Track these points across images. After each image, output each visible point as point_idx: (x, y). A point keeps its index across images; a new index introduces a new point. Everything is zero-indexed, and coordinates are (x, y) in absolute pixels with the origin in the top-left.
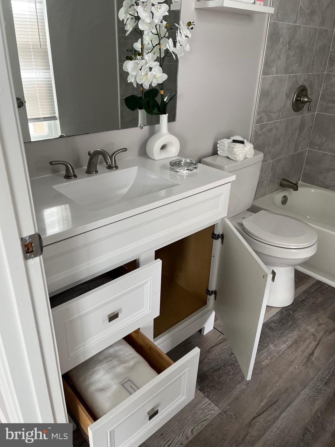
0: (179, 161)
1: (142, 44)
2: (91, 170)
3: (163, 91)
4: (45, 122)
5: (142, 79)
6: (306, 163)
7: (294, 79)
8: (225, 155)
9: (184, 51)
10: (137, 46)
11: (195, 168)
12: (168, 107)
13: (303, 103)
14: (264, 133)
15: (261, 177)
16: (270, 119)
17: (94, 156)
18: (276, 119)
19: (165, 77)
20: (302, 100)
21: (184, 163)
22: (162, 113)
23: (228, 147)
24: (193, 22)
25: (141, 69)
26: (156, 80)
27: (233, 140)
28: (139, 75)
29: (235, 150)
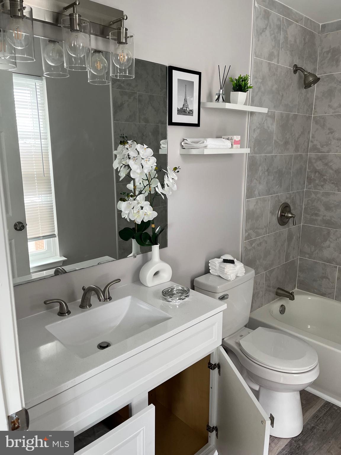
0: (172, 289)
1: (134, 185)
2: (85, 304)
3: (153, 225)
4: (44, 240)
5: (134, 216)
6: (300, 271)
7: (276, 199)
8: (217, 274)
9: (172, 190)
10: (130, 186)
11: (186, 297)
12: (160, 238)
13: (287, 218)
14: (254, 248)
15: (255, 288)
16: (258, 234)
17: (87, 291)
18: (264, 234)
19: (155, 214)
20: (286, 215)
21: (176, 290)
22: (153, 244)
23: (218, 266)
24: (179, 167)
25: (133, 208)
26: (147, 216)
27: (224, 259)
28: (131, 213)
29: (225, 270)
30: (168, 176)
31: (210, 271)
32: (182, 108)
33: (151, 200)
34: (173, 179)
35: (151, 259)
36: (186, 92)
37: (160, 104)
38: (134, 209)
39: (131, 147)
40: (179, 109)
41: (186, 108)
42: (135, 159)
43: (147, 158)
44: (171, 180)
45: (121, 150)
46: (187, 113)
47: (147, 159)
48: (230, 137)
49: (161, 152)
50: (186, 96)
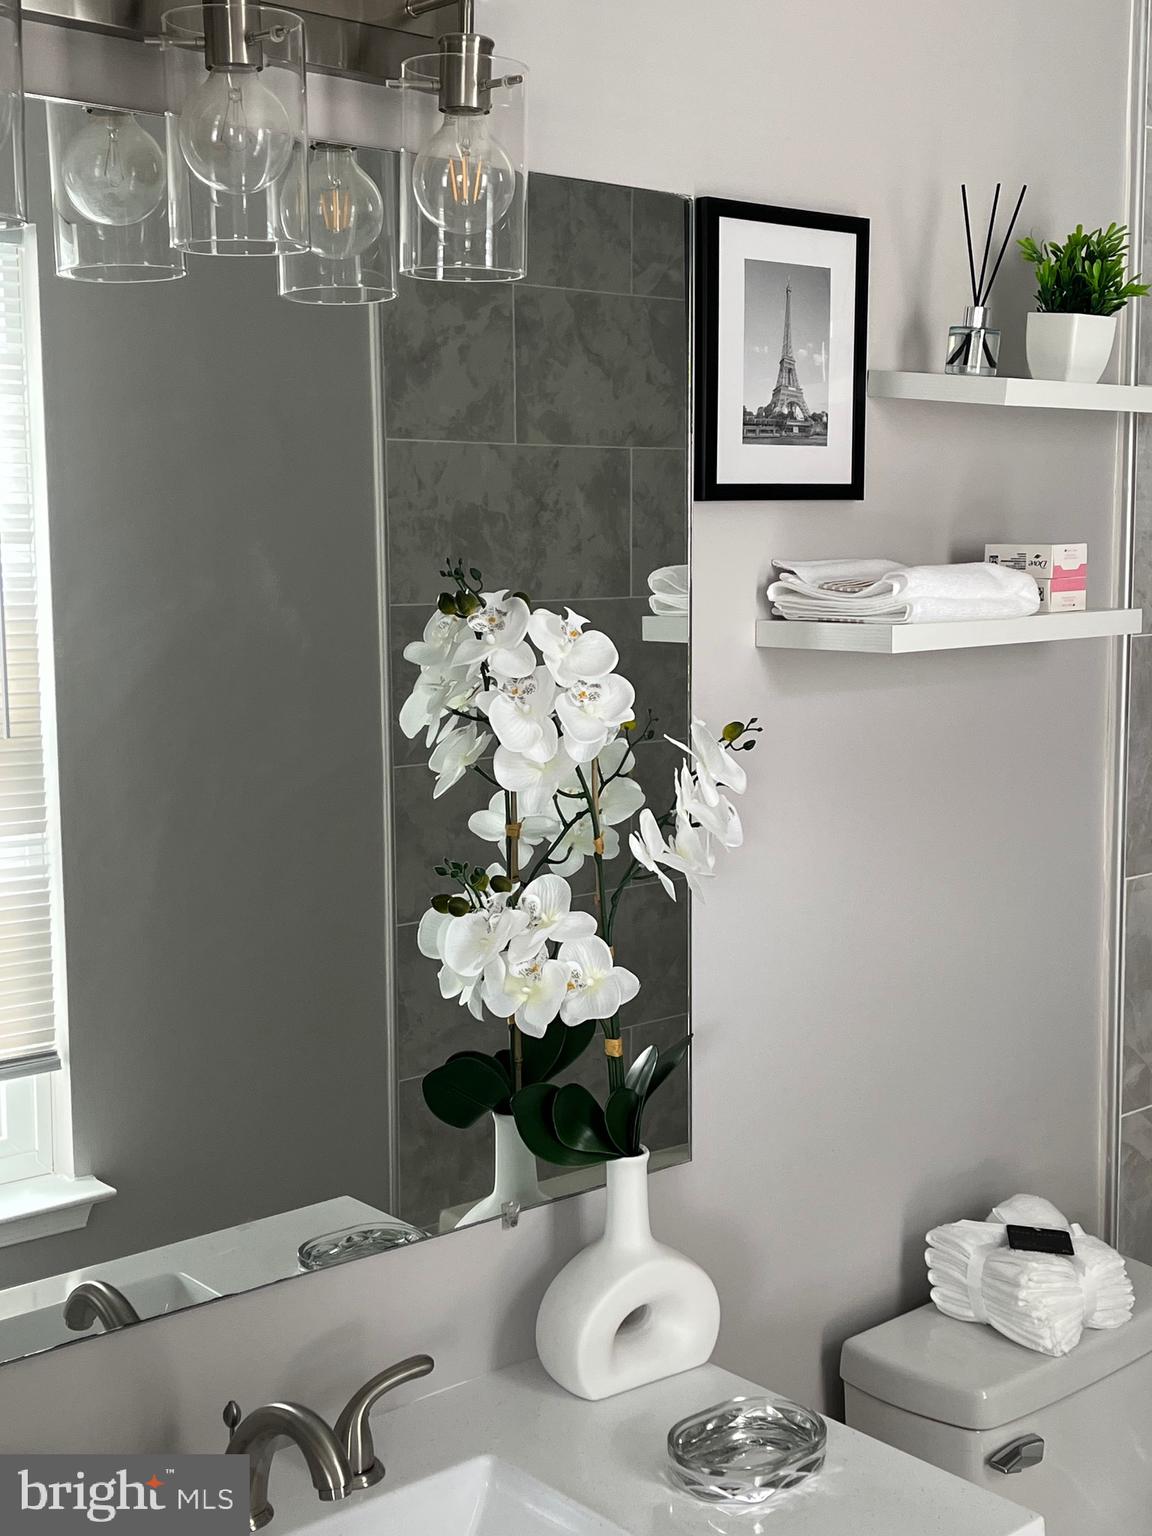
0: (722, 1416)
1: (510, 819)
3: (616, 1043)
5: (511, 994)
8: (971, 1314)
9: (717, 848)
10: (489, 823)
11: (808, 1467)
12: (650, 1118)
19: (625, 986)
21: (748, 1426)
22: (616, 1151)
23: (981, 1269)
24: (753, 721)
25: (507, 948)
26: (580, 995)
27: (1010, 1228)
28: (496, 977)
29: (1022, 1294)
30: (693, 774)
31: (933, 1295)
32: (768, 410)
33: (601, 901)
34: (719, 784)
35: (599, 1236)
36: (787, 326)
37: (630, 342)
38: (511, 954)
39: (500, 626)
40: (751, 414)
41: (791, 404)
42: (521, 687)
43: (584, 683)
44: (712, 796)
45: (446, 640)
46: (796, 430)
47: (583, 689)
48: (1030, 551)
49: (653, 631)
50: (787, 347)
